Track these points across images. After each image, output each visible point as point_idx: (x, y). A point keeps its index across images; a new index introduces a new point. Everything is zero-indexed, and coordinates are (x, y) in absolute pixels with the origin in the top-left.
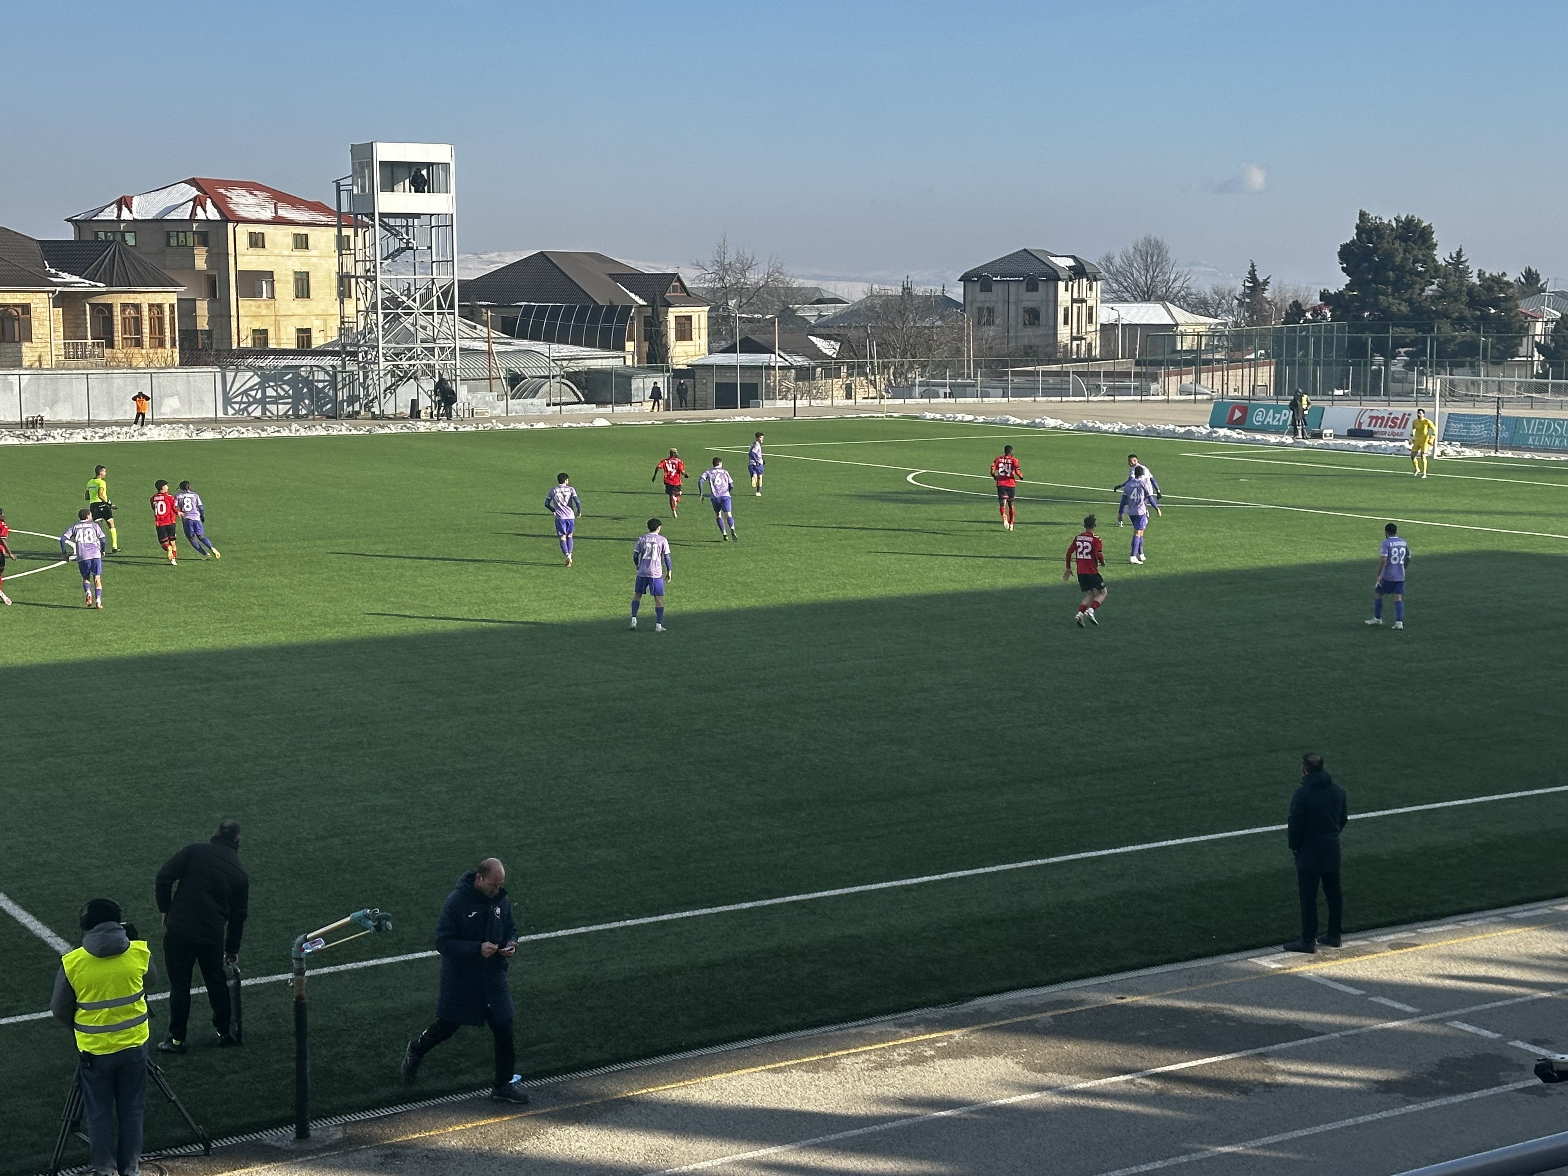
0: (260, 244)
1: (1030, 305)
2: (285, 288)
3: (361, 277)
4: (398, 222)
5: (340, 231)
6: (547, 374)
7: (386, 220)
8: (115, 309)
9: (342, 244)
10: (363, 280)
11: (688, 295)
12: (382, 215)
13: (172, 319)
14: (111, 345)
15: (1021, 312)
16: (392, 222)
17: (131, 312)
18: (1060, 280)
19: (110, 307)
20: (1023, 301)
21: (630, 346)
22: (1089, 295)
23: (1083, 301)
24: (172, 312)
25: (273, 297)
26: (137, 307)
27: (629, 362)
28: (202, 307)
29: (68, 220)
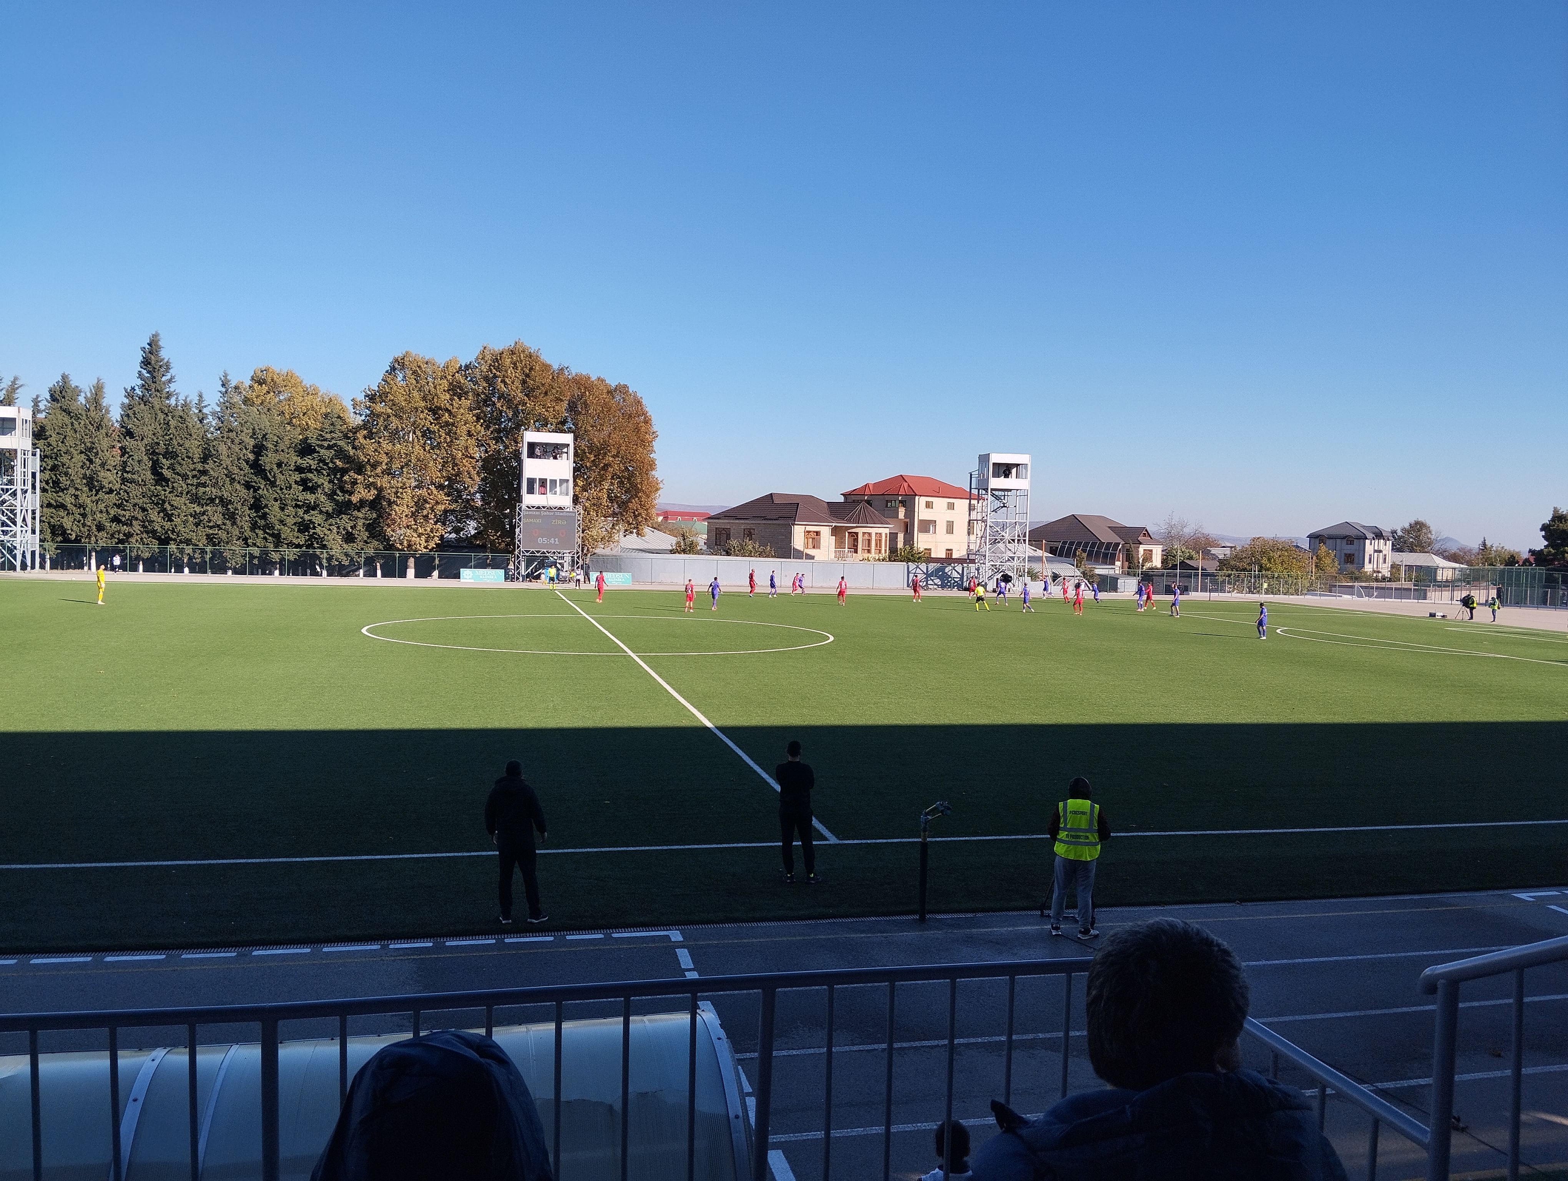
0: (931, 507)
1: (1348, 552)
2: (941, 527)
3: (980, 520)
4: (1000, 493)
5: (970, 502)
6: (1073, 575)
7: (994, 492)
8: (859, 535)
9: (971, 508)
10: (980, 522)
11: (1151, 538)
12: (992, 490)
13: (886, 541)
14: (856, 552)
15: (1343, 555)
16: (996, 493)
17: (866, 536)
18: (1367, 539)
19: (857, 534)
20: (1343, 550)
21: (1118, 564)
22: (1384, 548)
23: (1380, 551)
24: (886, 537)
25: (935, 533)
26: (870, 534)
27: (1117, 572)
28: (901, 537)
29: (841, 494)
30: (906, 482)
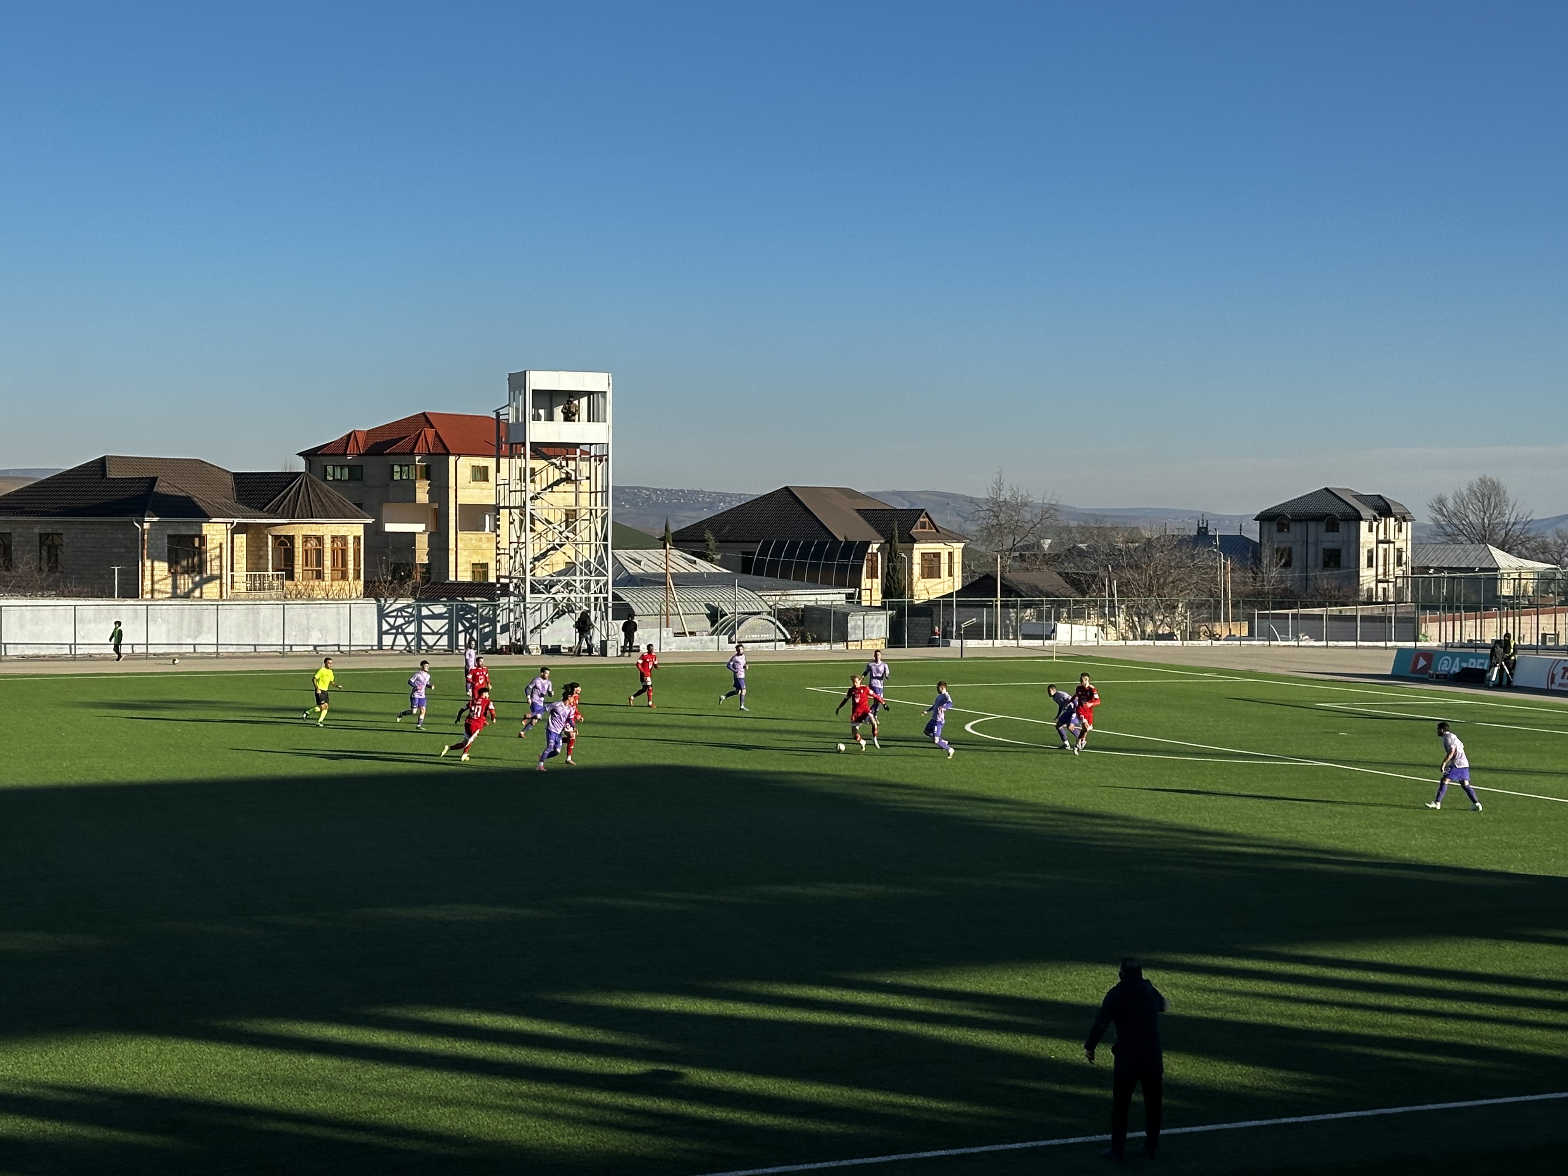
0: (482, 477)
1: (1330, 546)
3: (515, 507)
6: (752, 611)
7: (537, 449)
8: (296, 541)
11: (938, 531)
12: (533, 444)
13: (357, 551)
14: (291, 576)
15: (1321, 553)
17: (313, 544)
18: (1362, 519)
19: (291, 539)
20: (1322, 541)
22: (1397, 536)
23: (1390, 542)
24: (357, 544)
26: (320, 539)
28: (422, 541)
29: (300, 454)
30: (432, 427)
